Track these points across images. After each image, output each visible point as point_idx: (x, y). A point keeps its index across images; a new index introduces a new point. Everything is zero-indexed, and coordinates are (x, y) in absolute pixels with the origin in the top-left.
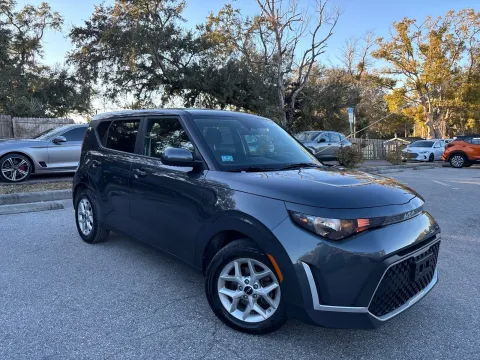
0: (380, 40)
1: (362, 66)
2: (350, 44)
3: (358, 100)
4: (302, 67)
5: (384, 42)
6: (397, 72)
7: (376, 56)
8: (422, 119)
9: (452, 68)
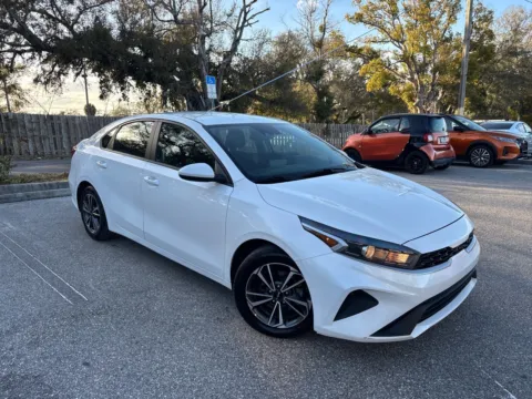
1: (323, 29)
3: (320, 74)
4: (238, 29)
6: (383, 41)
7: (350, 19)
8: (411, 98)
9: (447, 35)
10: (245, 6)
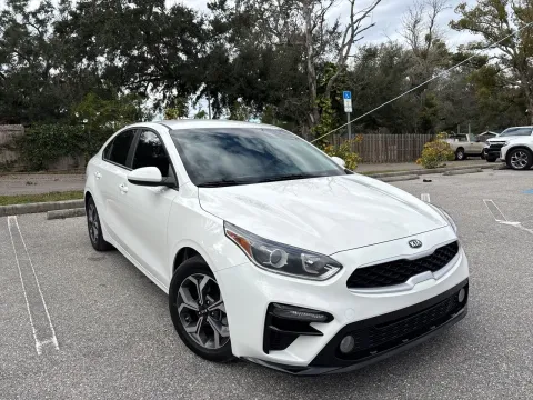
0: (463, 7)
1: (428, 38)
2: (414, 13)
4: (344, 46)
5: (468, 9)
6: (488, 47)
10: (353, 23)
